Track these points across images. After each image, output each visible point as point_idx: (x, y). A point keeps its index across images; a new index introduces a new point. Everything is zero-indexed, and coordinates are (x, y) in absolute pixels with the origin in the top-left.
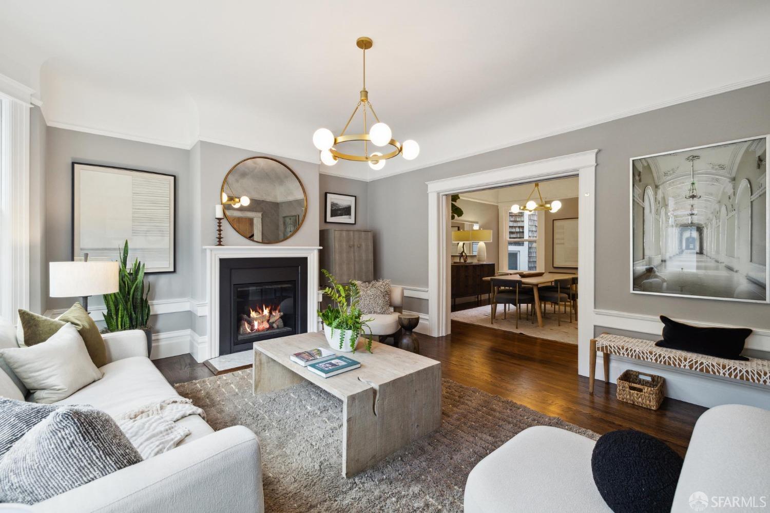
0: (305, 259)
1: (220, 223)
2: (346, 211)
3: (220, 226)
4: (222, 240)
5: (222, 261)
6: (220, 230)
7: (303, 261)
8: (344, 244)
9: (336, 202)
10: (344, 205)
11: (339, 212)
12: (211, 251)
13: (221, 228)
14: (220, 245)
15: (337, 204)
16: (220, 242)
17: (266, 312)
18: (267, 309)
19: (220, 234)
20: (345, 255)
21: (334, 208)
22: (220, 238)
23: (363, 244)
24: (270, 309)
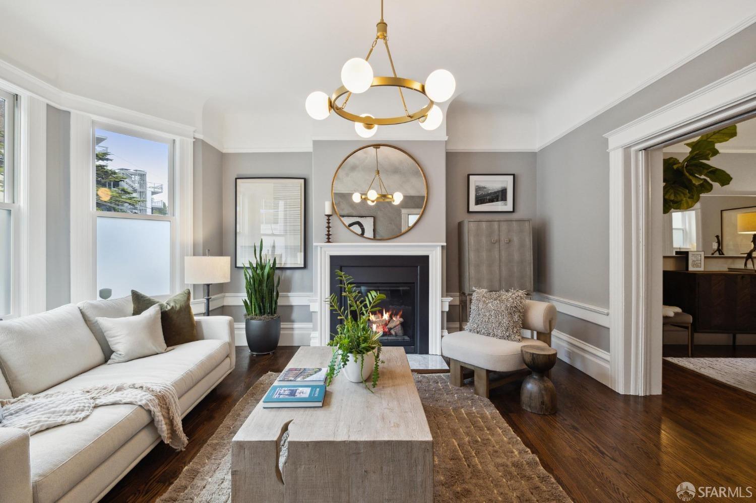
0: (426, 258)
1: (329, 220)
2: (500, 195)
3: (329, 223)
4: (330, 237)
5: (333, 259)
6: (329, 227)
7: (424, 261)
8: (484, 240)
9: (482, 184)
10: (495, 188)
11: (488, 197)
12: (321, 248)
13: (330, 225)
14: (329, 242)
15: (485, 188)
16: (329, 238)
17: (386, 316)
18: (387, 313)
19: (329, 231)
20: (484, 254)
21: (481, 193)
22: (329, 235)
23: (516, 239)
24: (390, 313)
